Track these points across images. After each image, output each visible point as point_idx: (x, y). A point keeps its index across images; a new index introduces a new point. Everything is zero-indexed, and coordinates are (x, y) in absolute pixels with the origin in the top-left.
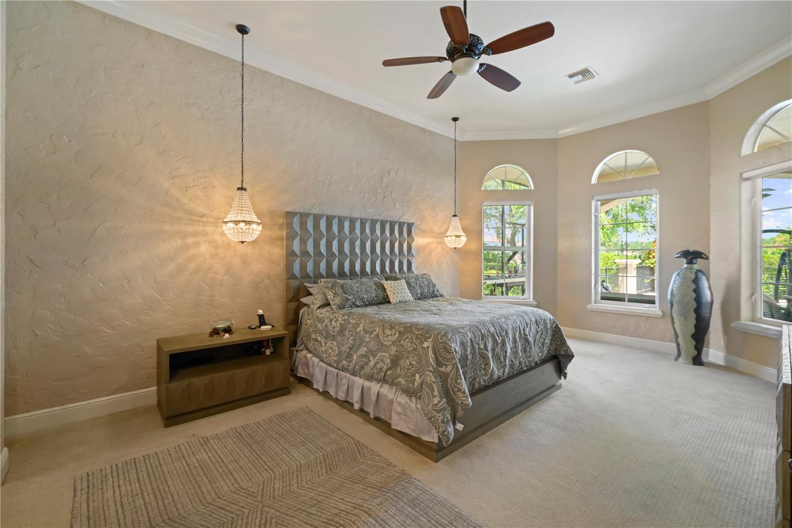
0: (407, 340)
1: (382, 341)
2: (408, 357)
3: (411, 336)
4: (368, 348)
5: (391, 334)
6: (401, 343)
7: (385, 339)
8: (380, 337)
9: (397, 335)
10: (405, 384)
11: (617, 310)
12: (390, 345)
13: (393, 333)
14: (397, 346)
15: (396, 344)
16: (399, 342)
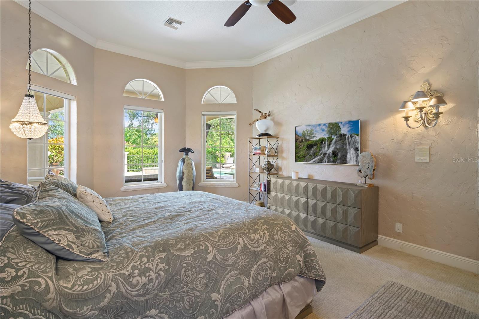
0: (279, 232)
1: (253, 249)
2: (285, 248)
3: (280, 228)
4: (237, 270)
5: (261, 236)
6: (275, 239)
7: (256, 245)
8: (250, 247)
9: (267, 234)
10: (294, 271)
11: (143, 187)
12: (265, 247)
13: (262, 234)
14: (273, 243)
15: (271, 243)
16: (273, 238)
